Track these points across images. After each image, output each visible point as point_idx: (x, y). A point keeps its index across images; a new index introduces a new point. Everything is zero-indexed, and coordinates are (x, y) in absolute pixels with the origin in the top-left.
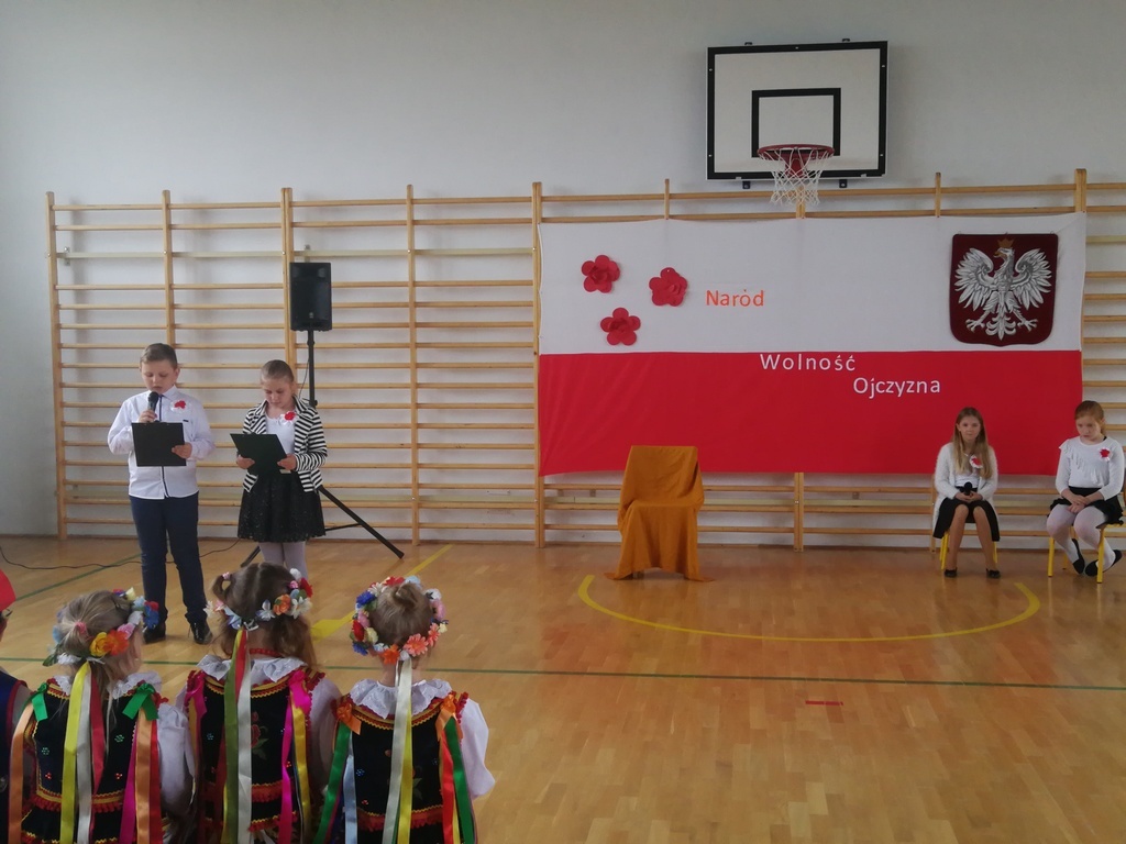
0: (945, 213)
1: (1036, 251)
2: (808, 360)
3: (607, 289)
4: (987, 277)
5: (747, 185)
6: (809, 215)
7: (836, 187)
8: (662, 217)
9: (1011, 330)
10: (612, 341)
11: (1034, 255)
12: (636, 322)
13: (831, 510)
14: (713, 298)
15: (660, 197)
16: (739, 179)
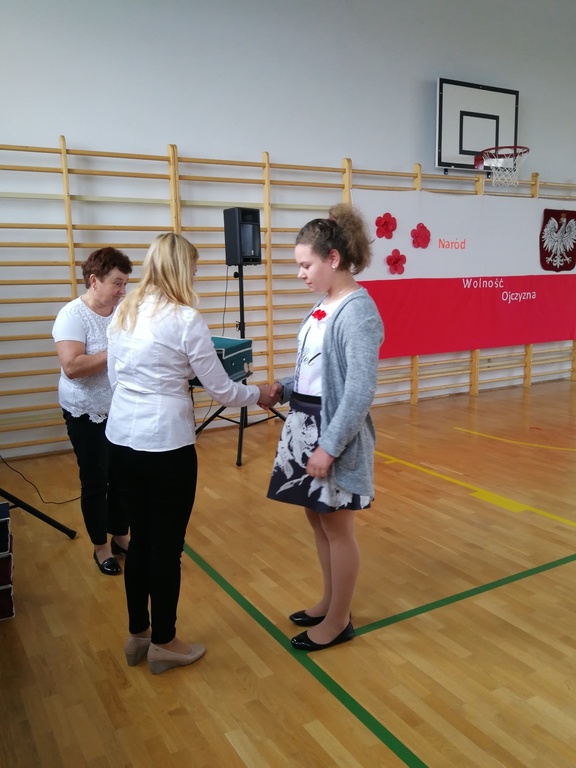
0: (540, 197)
1: (574, 219)
2: (484, 282)
3: (389, 236)
4: (555, 234)
5: (446, 170)
6: (486, 193)
9: (562, 263)
10: (392, 271)
11: (573, 222)
12: (403, 259)
14: (442, 244)
16: (452, 167)
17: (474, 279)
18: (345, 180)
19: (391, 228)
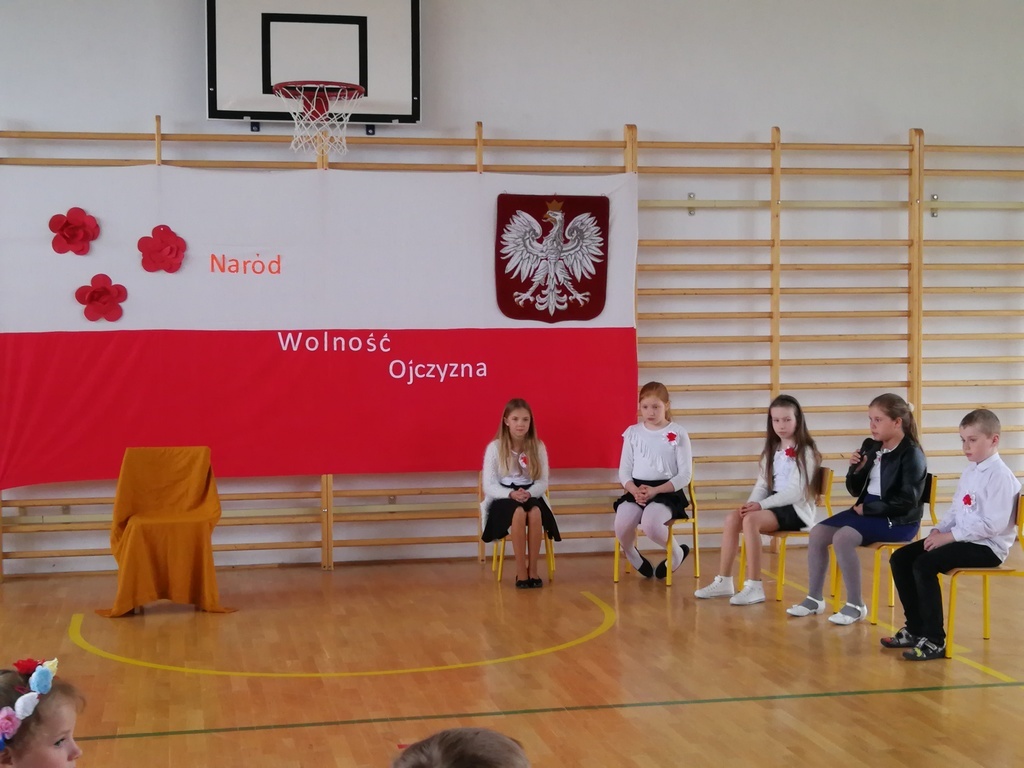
0: (487, 169)
1: (587, 215)
2: (336, 340)
3: (83, 250)
4: (535, 244)
5: (255, 126)
6: (333, 166)
7: (362, 133)
8: (153, 162)
9: (562, 304)
10: (91, 315)
11: (585, 219)
12: (121, 293)
13: (365, 518)
14: (219, 264)
15: (150, 138)
16: (247, 119)
19: (85, 234)
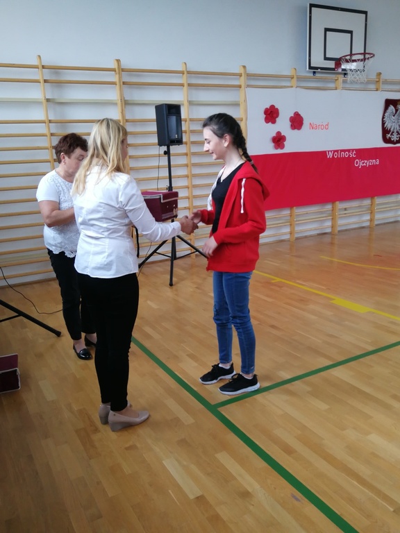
0: (382, 90)
2: (342, 153)
3: (274, 122)
4: (393, 117)
5: (314, 73)
6: (343, 88)
9: (398, 138)
10: (276, 147)
12: (284, 138)
14: (312, 126)
16: (319, 70)
17: (335, 151)
18: (242, 82)
19: (275, 115)
